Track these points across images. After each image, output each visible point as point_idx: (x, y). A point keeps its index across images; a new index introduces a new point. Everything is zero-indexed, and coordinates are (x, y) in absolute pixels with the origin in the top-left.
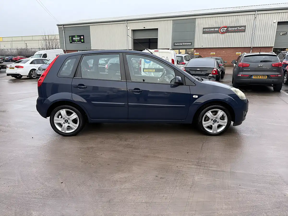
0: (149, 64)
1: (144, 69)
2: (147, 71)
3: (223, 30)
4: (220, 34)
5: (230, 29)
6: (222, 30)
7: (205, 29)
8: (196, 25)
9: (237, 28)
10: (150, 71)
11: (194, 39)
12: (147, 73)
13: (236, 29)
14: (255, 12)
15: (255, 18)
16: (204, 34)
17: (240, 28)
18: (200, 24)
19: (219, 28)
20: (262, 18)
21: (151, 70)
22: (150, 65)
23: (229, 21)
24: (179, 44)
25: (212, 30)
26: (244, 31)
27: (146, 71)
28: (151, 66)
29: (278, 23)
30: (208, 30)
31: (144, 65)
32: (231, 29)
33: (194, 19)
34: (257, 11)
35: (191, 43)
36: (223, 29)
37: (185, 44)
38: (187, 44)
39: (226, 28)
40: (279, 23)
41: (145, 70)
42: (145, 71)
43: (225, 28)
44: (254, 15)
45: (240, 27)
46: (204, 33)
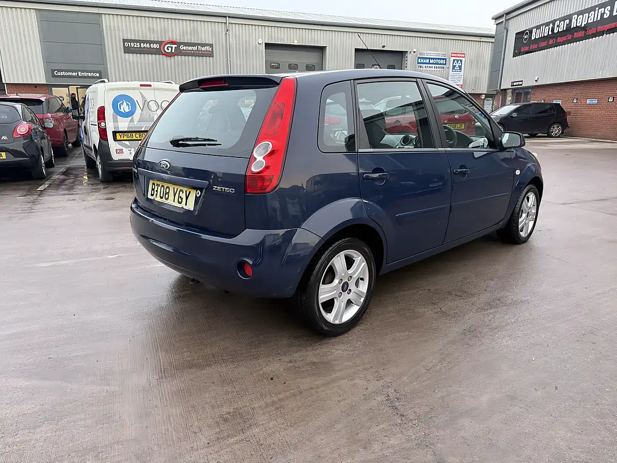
0: (130, 118)
1: (115, 133)
2: (125, 138)
3: (170, 49)
4: (164, 57)
5: (182, 48)
6: (168, 50)
7: (129, 43)
8: (105, 30)
9: (198, 48)
10: (134, 138)
11: (104, 63)
12: (127, 143)
13: (195, 48)
14: (225, 18)
15: (227, 31)
16: (127, 54)
17: (204, 49)
18: (115, 30)
19: (160, 43)
20: (239, 31)
21: (137, 136)
22: (132, 121)
23: (177, 30)
24: (67, 74)
25: (145, 45)
26: (211, 54)
27: (122, 139)
28: (135, 123)
29: (266, 44)
30: (135, 46)
31: (115, 121)
32: (184, 48)
33: (98, 16)
34: (229, 17)
35: (100, 72)
36: (170, 45)
37: (85, 74)
38: (89, 74)
39: (176, 46)
40: (268, 46)
41: (117, 134)
42: (118, 137)
43: (173, 44)
44: (223, 24)
45: (203, 45)
46: (127, 50)
